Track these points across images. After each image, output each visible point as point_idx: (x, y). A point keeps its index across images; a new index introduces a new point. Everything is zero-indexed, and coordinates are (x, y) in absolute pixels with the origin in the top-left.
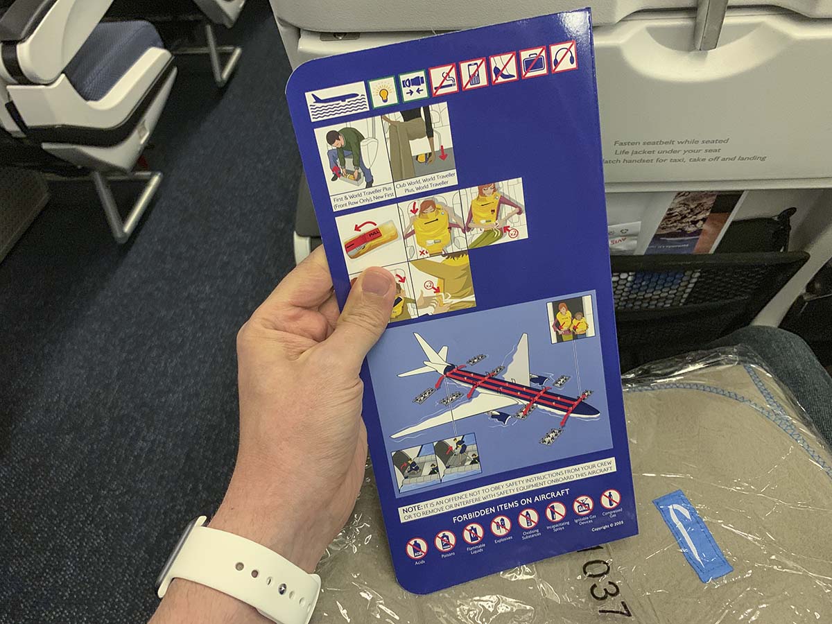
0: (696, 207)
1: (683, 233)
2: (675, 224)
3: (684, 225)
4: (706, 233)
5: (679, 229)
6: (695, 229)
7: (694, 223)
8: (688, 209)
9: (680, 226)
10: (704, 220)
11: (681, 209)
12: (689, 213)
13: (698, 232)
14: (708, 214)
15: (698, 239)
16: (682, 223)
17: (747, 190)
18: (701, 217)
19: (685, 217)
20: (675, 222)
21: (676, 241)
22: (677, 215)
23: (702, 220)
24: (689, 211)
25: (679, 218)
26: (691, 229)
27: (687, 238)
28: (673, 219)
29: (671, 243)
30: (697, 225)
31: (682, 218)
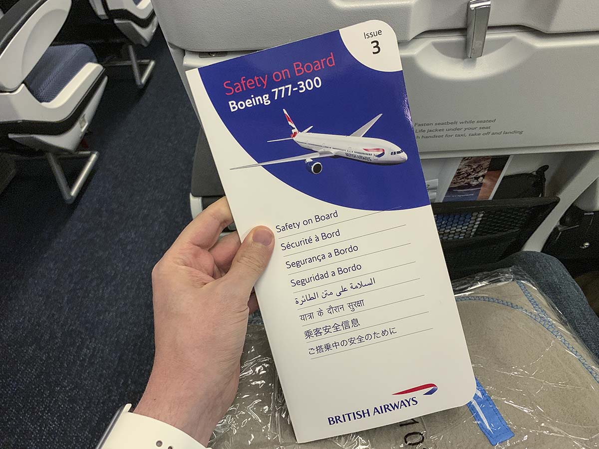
0: (477, 167)
1: (469, 186)
2: (463, 180)
3: (469, 180)
4: (485, 185)
5: (466, 183)
6: (477, 183)
7: (477, 178)
8: (471, 169)
9: (467, 181)
10: (483, 176)
11: (466, 169)
12: (472, 172)
13: (480, 185)
14: (486, 172)
15: (480, 189)
16: (468, 179)
17: (512, 155)
18: (481, 174)
19: (470, 174)
20: (463, 178)
21: (465, 192)
22: (464, 173)
23: (482, 176)
24: (472, 170)
25: (466, 175)
26: (475, 183)
27: (472, 189)
28: (461, 177)
29: (461, 193)
30: (479, 180)
31: (468, 176)
